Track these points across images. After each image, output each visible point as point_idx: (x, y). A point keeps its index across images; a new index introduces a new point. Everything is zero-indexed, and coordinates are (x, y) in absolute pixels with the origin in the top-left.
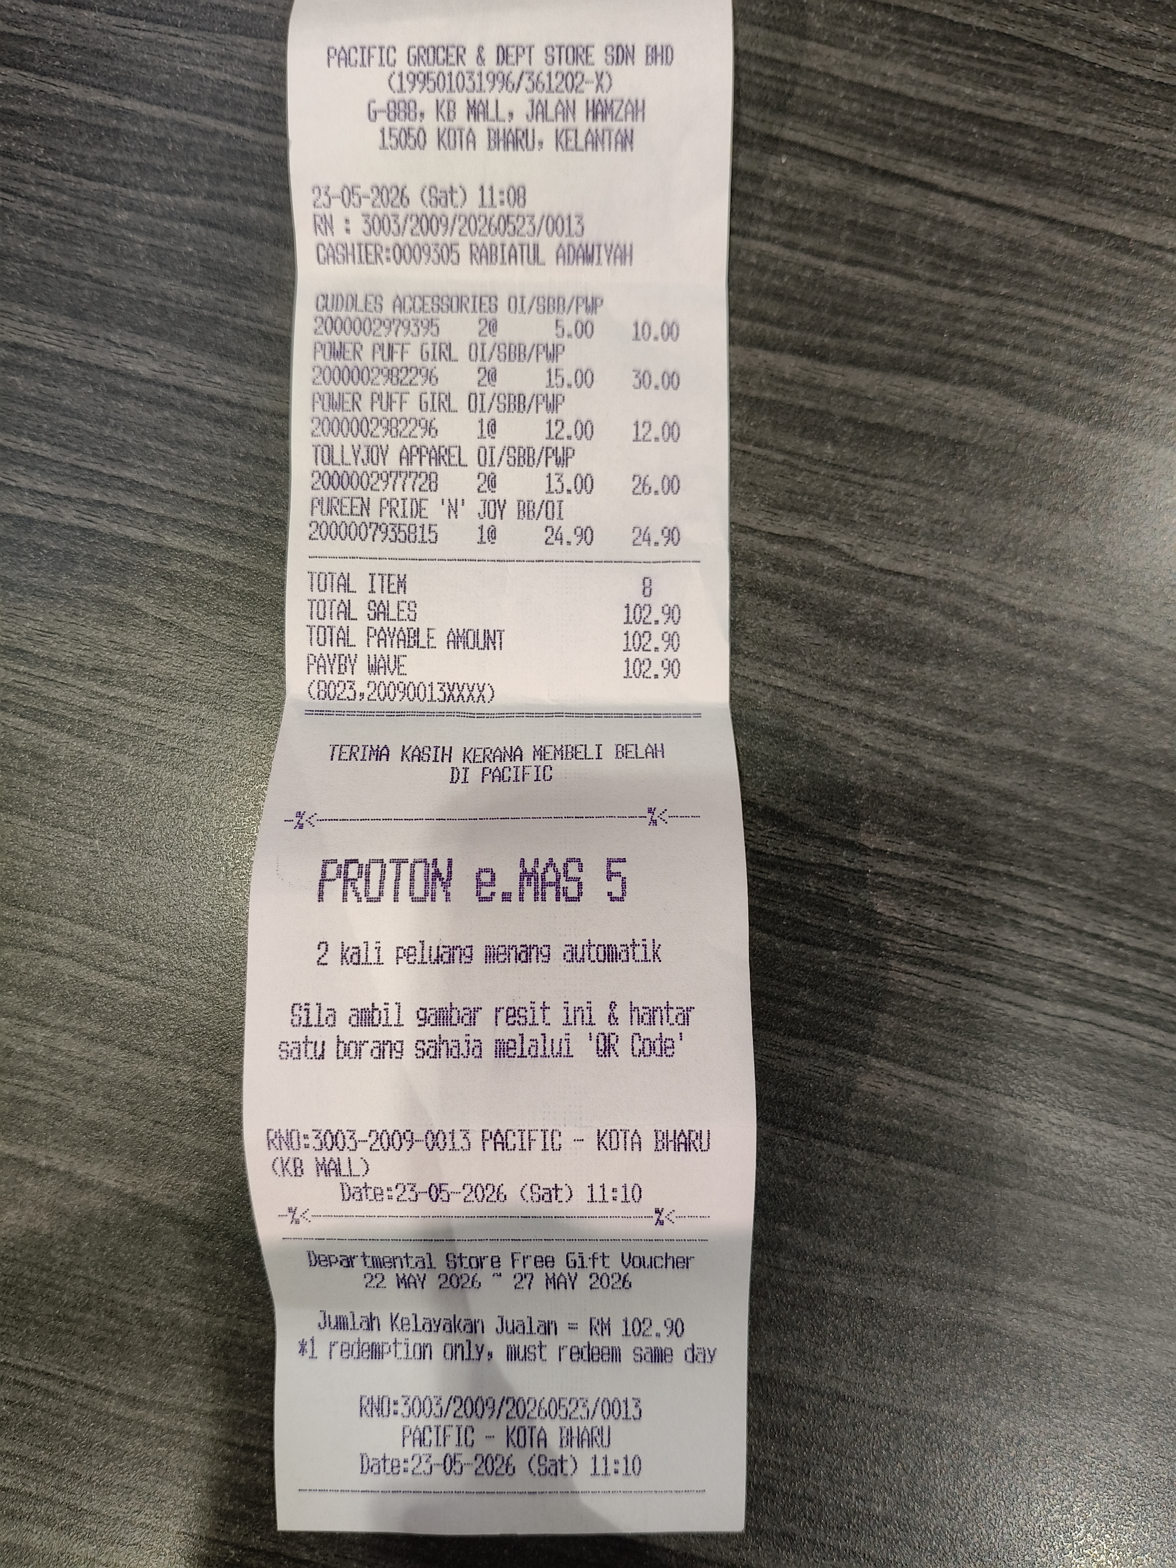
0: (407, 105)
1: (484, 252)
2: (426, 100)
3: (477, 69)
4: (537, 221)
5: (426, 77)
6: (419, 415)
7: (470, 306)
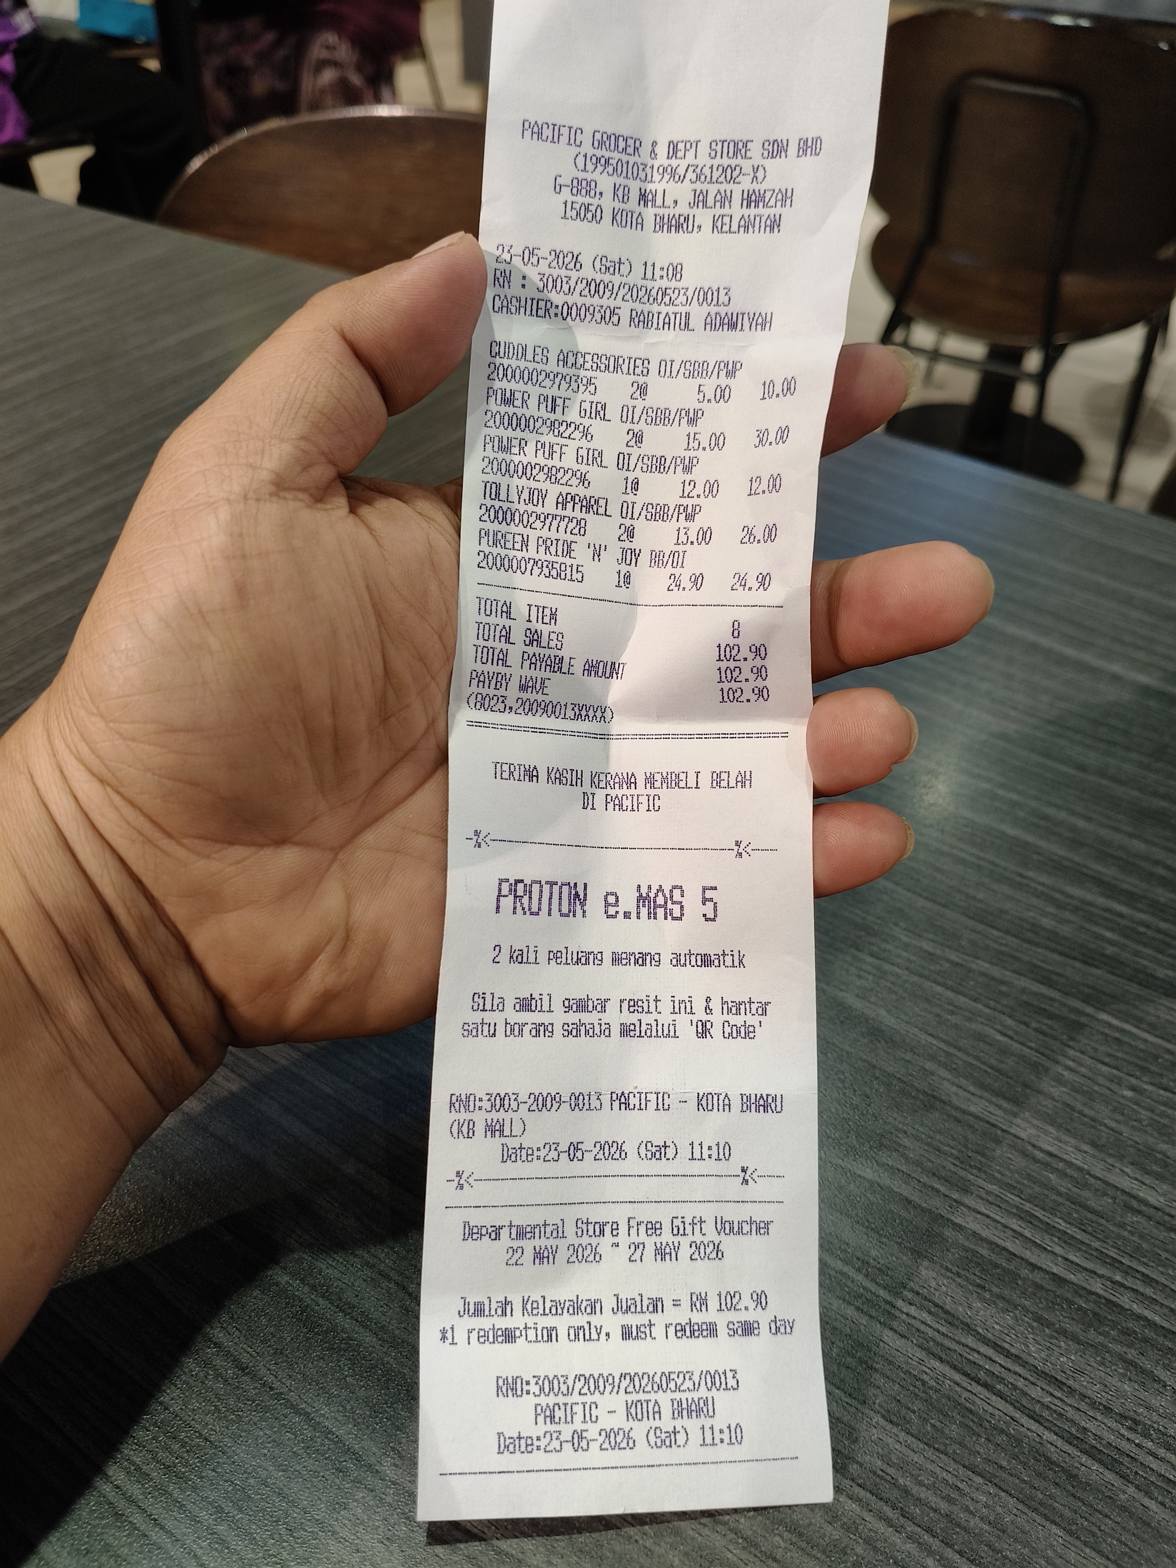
0: (588, 183)
1: (642, 318)
2: (606, 181)
3: (649, 161)
4: (690, 294)
5: (608, 161)
6: (575, 467)
7: (625, 368)
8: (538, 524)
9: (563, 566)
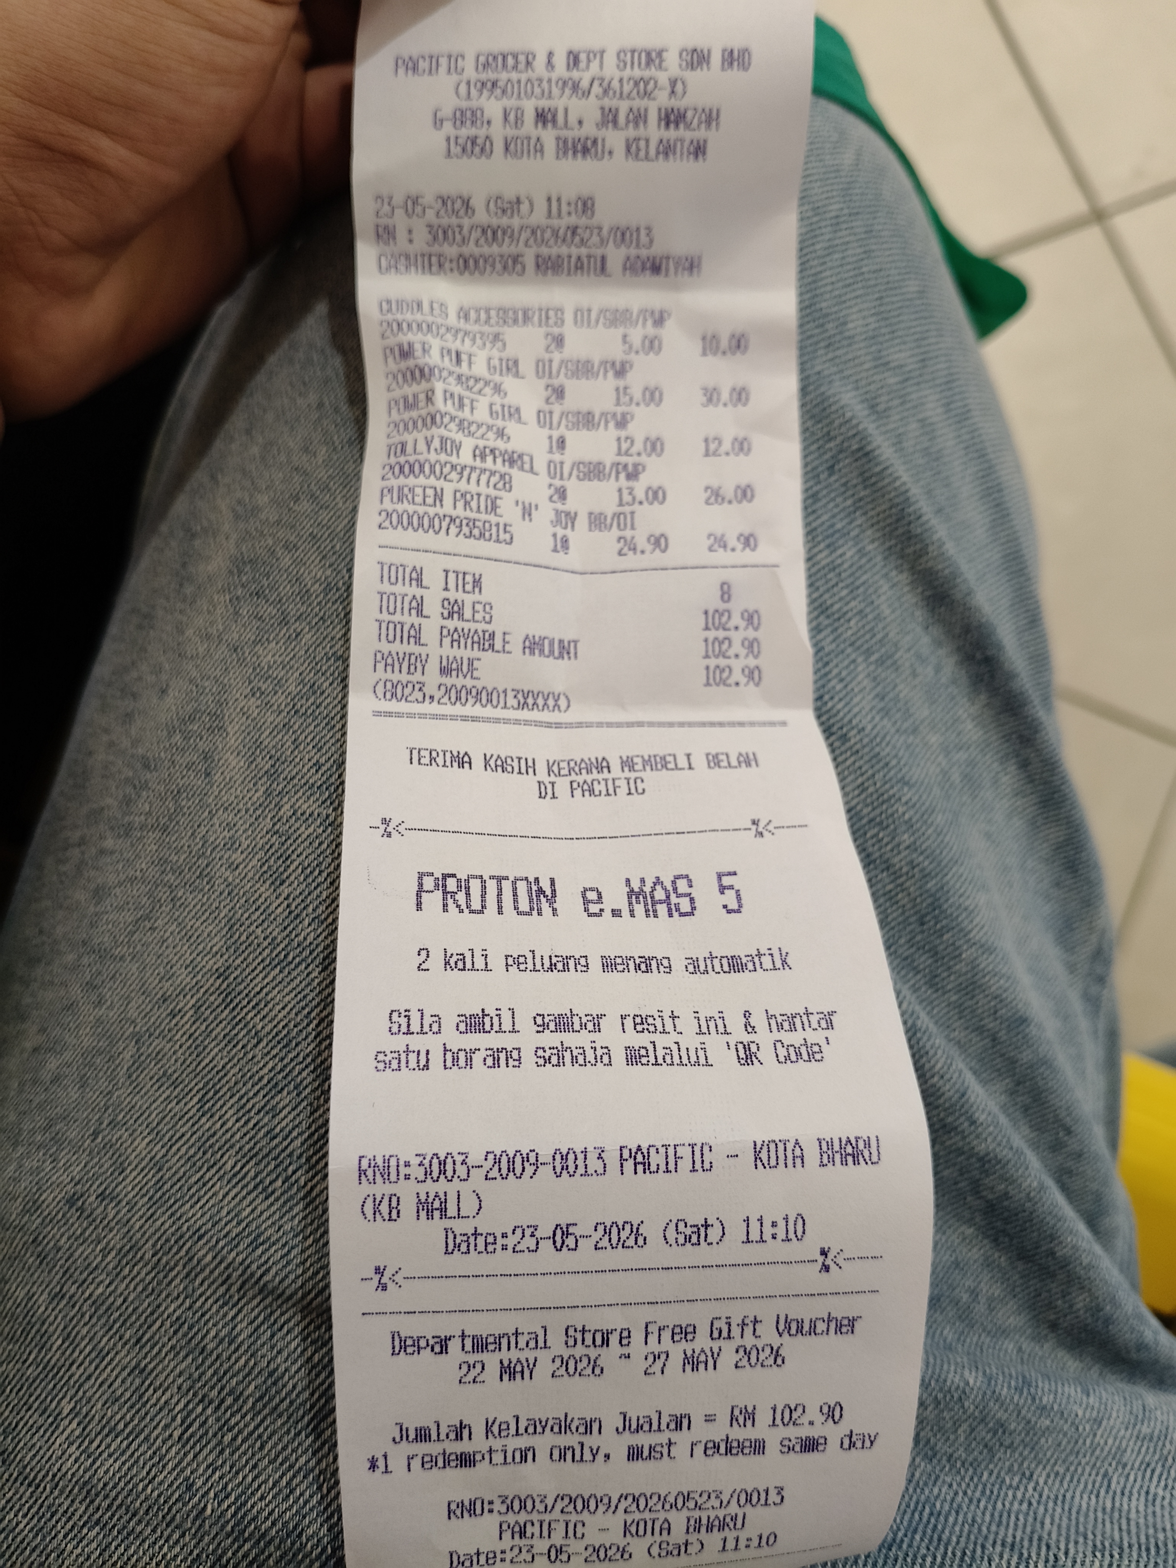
0: (473, 113)
1: (550, 263)
2: (493, 107)
3: (545, 75)
4: (605, 234)
5: (494, 84)
6: (490, 421)
7: (536, 320)
8: (454, 476)
9: (487, 525)
